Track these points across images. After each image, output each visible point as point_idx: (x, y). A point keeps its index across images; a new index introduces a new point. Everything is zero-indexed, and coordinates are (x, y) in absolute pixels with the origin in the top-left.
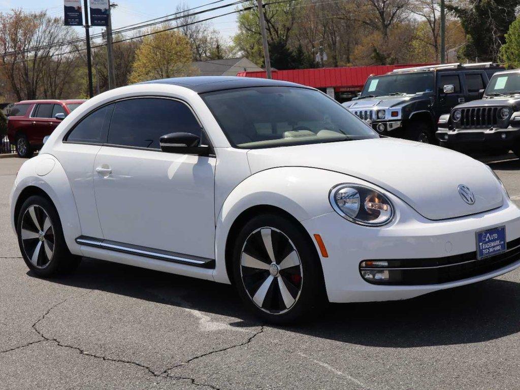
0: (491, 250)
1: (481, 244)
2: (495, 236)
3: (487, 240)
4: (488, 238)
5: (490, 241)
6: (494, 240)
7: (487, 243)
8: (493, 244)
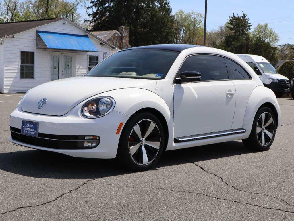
0: (29, 132)
1: (24, 127)
2: (32, 126)
3: (27, 126)
4: (28, 125)
5: (28, 127)
6: (31, 128)
7: (27, 127)
8: (30, 130)
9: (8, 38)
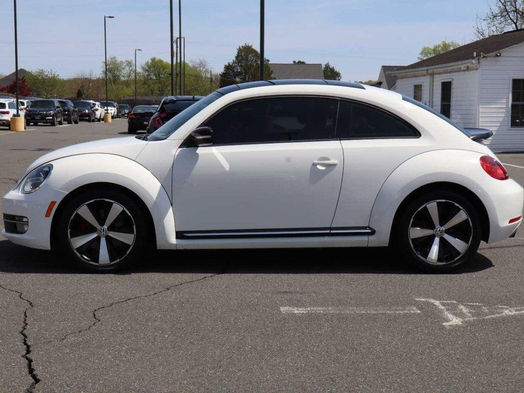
9: (489, 59)
